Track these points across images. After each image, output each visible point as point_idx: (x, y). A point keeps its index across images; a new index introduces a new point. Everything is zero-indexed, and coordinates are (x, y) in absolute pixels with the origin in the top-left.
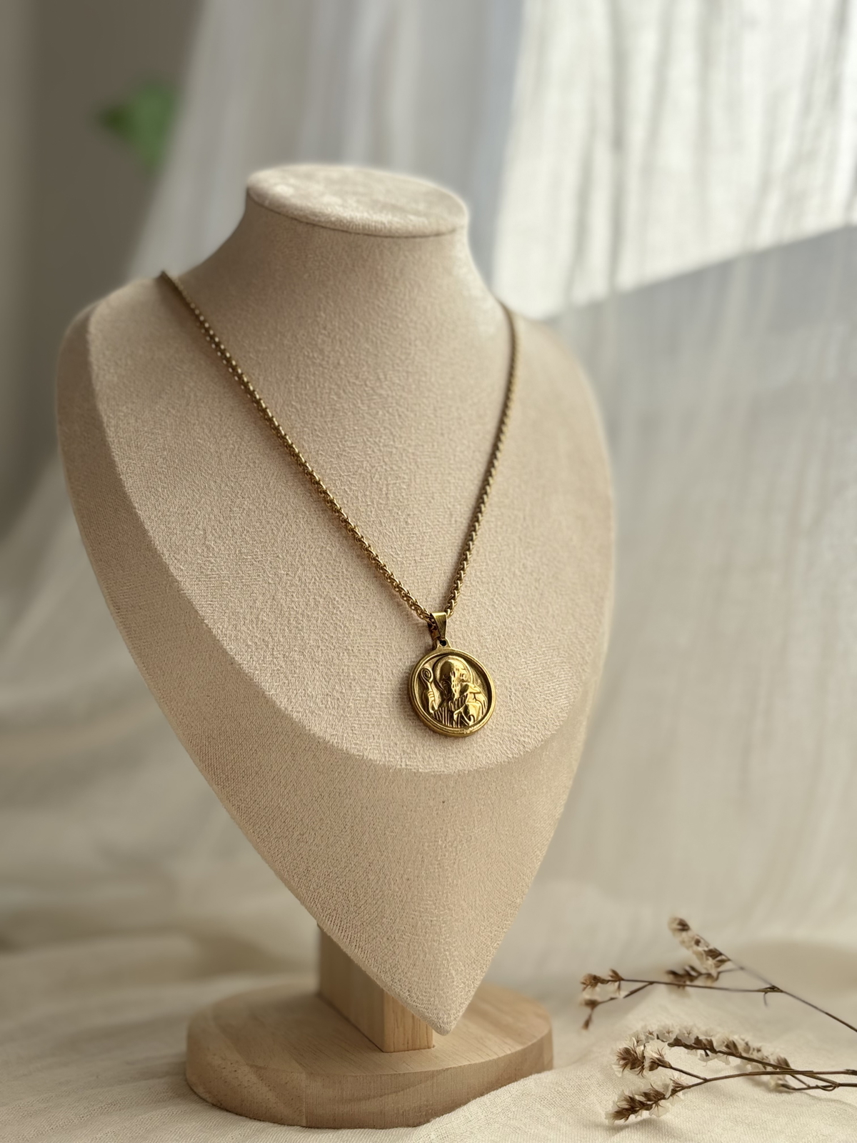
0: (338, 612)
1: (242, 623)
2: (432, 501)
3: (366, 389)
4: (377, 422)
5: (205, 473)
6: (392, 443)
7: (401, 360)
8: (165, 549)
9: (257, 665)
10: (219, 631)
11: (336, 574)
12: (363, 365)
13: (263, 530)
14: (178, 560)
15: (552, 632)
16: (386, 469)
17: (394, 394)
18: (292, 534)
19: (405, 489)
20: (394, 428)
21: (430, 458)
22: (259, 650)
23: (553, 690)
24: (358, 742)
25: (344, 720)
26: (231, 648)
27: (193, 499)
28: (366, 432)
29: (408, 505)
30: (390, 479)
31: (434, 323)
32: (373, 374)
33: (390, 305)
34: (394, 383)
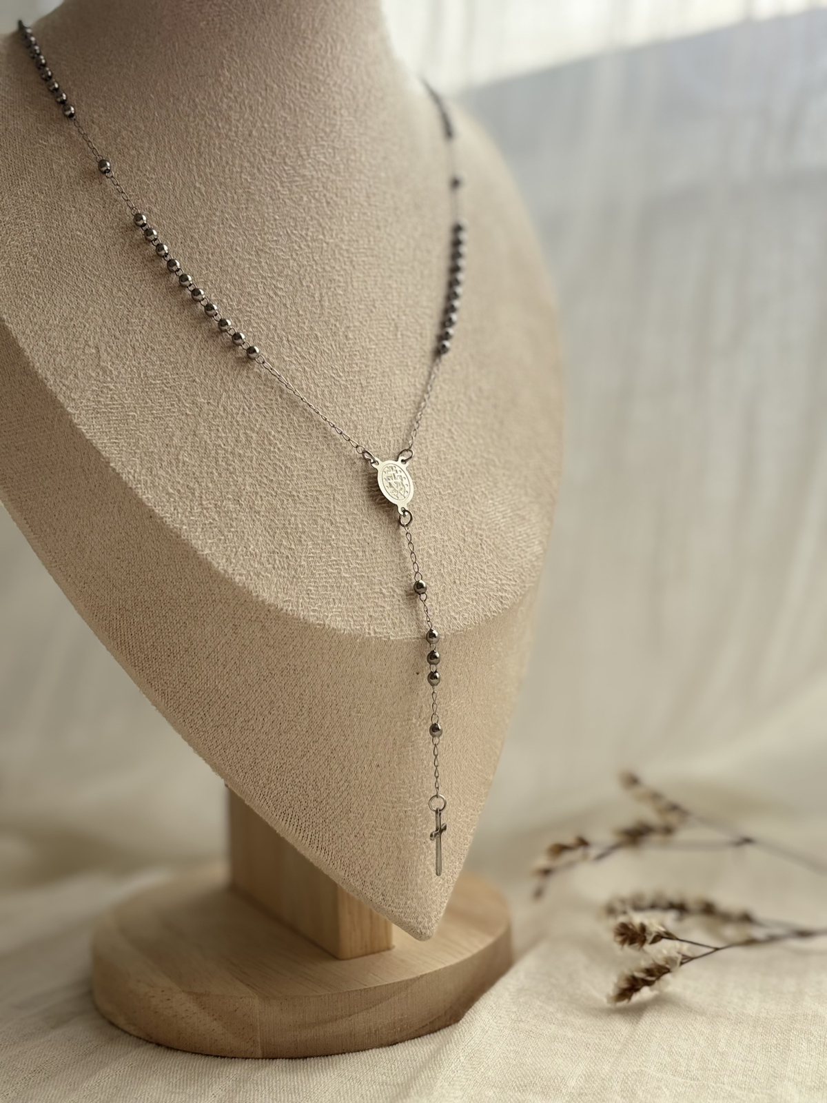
0: (276, 450)
1: (158, 465)
2: (374, 310)
3: (286, 168)
4: (302, 211)
5: (90, 275)
6: (321, 237)
7: (325, 133)
8: (48, 373)
9: (184, 518)
10: (131, 477)
11: (268, 402)
12: (280, 138)
13: (171, 347)
14: (68, 387)
15: (516, 468)
16: (317, 270)
17: (320, 176)
18: (208, 351)
19: (340, 295)
20: (323, 218)
21: (367, 256)
22: (184, 500)
24: (316, 608)
25: (297, 582)
26: (147, 498)
27: (78, 308)
28: (289, 222)
29: (346, 315)
30: (322, 282)
31: (361, 88)
32: (293, 149)
33: (309, 63)
34: (318, 162)
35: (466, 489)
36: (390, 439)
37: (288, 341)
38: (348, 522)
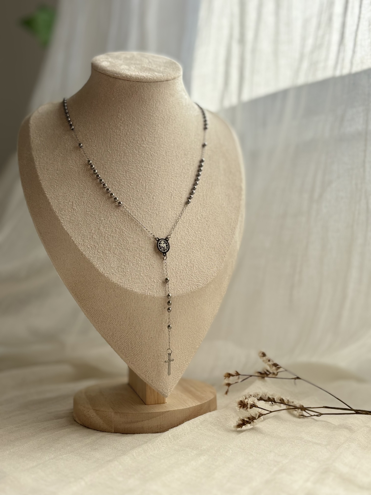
0: (124, 235)
1: (86, 239)
2: (164, 189)
3: (138, 144)
4: (142, 158)
5: (73, 179)
6: (148, 166)
7: (152, 132)
8: (57, 210)
9: (92, 255)
10: (77, 242)
11: (124, 219)
12: (136, 135)
13: (95, 202)
14: (62, 215)
15: (212, 242)
16: (145, 177)
17: (149, 146)
18: (107, 203)
19: (153, 185)
20: (149, 160)
21: (164, 172)
22: (93, 250)
23: (211, 265)
24: (131, 285)
25: (125, 276)
26: (81, 249)
27: (68, 190)
28: (137, 162)
29: (154, 191)
30: (147, 181)
31: (166, 117)
32: (141, 138)
33: (148, 110)
34: (149, 142)
35: (191, 248)
36: (164, 231)
37: (133, 200)
38: (146, 258)
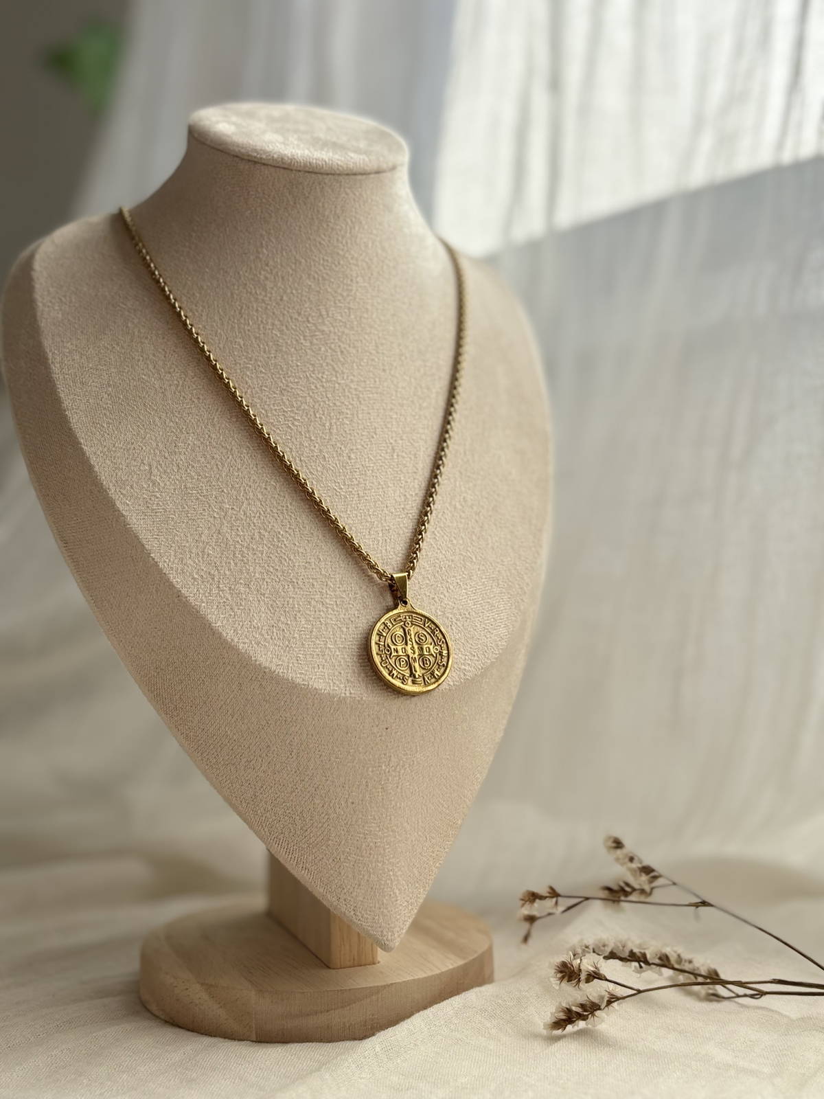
0: (283, 546)
1: (188, 556)
2: (375, 436)
3: (309, 325)
4: (320, 358)
5: (149, 409)
6: (334, 379)
7: (343, 296)
8: (111, 484)
9: (203, 598)
10: (165, 565)
11: (280, 508)
12: (305, 301)
13: (208, 465)
14: (124, 495)
15: (491, 564)
16: (328, 405)
17: (336, 331)
18: (236, 468)
19: (347, 424)
20: (337, 364)
21: (372, 393)
22: (206, 583)
23: (492, 620)
24: (303, 672)
25: (289, 650)
26: (177, 582)
27: (138, 434)
28: (309, 368)
29: (351, 440)
30: (332, 414)
31: (375, 260)
32: (315, 310)
33: (332, 242)
34: (336, 320)
35: (443, 580)
36: (379, 539)
37: (301, 460)
38: (337, 604)
